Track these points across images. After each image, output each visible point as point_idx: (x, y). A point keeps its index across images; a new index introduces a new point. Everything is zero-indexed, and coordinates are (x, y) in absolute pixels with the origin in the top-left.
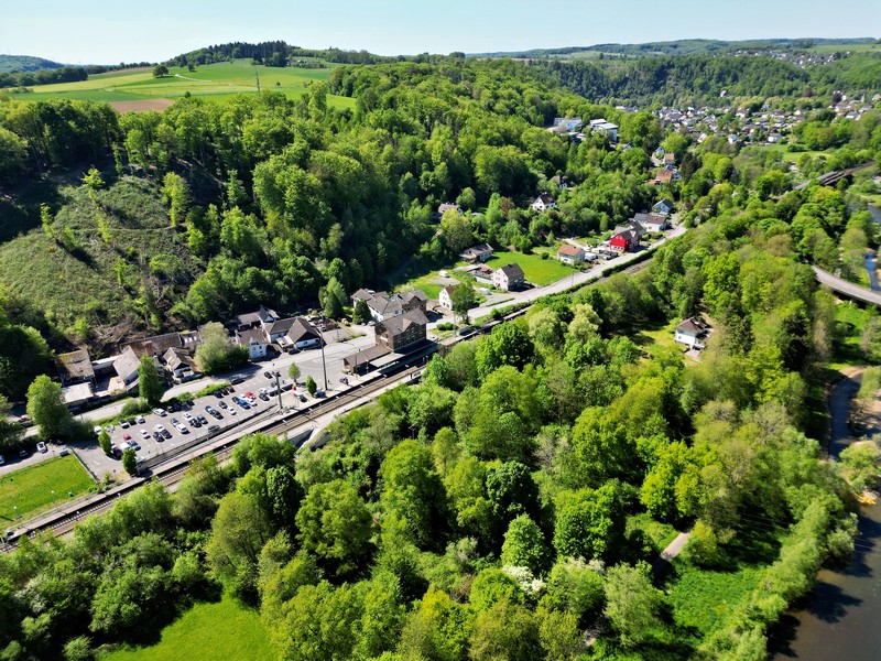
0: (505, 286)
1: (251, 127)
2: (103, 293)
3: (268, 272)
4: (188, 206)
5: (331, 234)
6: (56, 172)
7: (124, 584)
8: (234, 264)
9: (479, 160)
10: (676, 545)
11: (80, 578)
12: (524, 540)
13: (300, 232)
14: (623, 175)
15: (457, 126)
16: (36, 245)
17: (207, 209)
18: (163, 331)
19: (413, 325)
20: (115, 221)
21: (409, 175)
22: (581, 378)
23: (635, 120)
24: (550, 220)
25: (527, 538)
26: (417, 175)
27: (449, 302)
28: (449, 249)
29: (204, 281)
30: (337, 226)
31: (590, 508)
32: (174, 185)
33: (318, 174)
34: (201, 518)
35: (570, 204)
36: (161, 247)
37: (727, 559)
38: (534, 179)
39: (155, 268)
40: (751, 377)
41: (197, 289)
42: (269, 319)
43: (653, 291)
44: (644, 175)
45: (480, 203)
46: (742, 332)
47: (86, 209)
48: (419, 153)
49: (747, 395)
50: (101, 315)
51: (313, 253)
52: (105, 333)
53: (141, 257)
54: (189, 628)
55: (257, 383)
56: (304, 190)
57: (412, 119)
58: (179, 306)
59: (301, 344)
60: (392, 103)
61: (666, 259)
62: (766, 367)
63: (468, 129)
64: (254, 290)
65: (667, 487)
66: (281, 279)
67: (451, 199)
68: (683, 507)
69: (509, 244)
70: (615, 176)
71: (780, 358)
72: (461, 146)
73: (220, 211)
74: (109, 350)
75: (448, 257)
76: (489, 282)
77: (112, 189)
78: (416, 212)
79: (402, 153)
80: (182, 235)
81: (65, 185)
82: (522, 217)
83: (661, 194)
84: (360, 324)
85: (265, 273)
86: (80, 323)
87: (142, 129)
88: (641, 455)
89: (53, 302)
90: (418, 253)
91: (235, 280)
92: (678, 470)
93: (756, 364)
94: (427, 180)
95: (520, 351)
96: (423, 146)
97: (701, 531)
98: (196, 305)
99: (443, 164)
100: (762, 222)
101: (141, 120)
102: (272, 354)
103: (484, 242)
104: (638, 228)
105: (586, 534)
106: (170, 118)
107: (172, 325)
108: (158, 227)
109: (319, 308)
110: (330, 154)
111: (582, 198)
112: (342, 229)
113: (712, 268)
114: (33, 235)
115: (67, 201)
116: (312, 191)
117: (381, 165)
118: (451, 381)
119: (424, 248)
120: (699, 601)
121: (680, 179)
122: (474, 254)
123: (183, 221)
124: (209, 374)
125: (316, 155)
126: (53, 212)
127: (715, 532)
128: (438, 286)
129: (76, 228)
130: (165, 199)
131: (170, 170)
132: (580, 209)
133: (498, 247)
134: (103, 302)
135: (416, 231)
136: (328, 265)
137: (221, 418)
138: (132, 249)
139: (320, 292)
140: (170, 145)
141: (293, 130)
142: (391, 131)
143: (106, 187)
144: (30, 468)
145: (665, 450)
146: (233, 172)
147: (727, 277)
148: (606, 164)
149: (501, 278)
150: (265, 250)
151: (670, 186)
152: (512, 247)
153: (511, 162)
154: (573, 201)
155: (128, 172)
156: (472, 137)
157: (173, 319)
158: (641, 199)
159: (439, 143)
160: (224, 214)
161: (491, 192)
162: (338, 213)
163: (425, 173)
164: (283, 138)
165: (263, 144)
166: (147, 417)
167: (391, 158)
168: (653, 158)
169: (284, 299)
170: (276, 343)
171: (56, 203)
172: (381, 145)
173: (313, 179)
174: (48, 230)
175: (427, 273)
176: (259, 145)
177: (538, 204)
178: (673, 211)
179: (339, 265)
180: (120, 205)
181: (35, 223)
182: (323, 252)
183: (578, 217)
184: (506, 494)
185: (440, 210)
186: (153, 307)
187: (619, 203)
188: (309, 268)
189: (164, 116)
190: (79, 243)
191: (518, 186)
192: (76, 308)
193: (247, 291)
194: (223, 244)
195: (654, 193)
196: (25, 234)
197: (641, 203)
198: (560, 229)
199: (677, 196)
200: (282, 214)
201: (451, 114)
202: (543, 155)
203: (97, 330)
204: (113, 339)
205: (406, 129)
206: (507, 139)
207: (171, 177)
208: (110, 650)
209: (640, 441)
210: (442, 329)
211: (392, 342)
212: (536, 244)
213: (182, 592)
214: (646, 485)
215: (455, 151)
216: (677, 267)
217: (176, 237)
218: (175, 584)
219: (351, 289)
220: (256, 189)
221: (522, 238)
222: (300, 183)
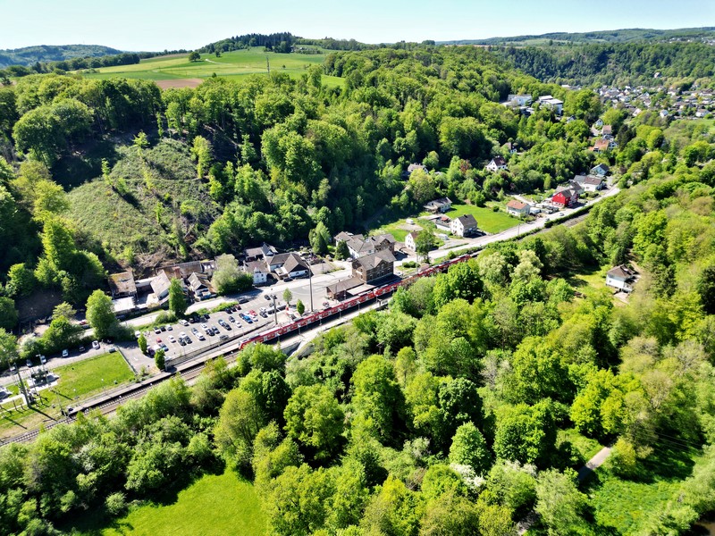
0: (460, 233)
1: (261, 101)
2: (145, 228)
3: (271, 216)
4: (211, 163)
5: (320, 187)
6: (114, 134)
7: (152, 454)
8: (245, 209)
9: (443, 129)
10: (600, 457)
11: (120, 447)
12: (469, 443)
13: (296, 185)
14: (566, 143)
15: (427, 100)
16: (97, 190)
17: (225, 165)
18: (188, 259)
19: (382, 262)
20: (156, 173)
21: (385, 140)
22: (522, 312)
23: (579, 97)
24: (501, 179)
25: (471, 442)
26: (391, 140)
27: (414, 245)
28: (415, 201)
29: (221, 222)
30: (325, 181)
31: (526, 420)
32: (201, 146)
33: (313, 139)
34: (211, 407)
35: (519, 166)
36: (189, 194)
37: (645, 472)
38: (489, 145)
39: (184, 210)
40: (673, 318)
41: (215, 228)
42: (270, 253)
43: (588, 241)
44: (584, 143)
45: (443, 163)
46: (667, 279)
47: (135, 163)
48: (394, 122)
49: (668, 333)
50: (143, 245)
51: (305, 201)
52: (146, 260)
53: (174, 202)
54: (199, 492)
55: (258, 303)
56: (301, 151)
57: (389, 95)
58: (201, 241)
59: (294, 274)
60: (373, 82)
61: (600, 215)
62: (686, 309)
63: (435, 103)
64: (259, 231)
65: (595, 407)
66: (280, 222)
67: (419, 160)
68: (607, 425)
69: (465, 198)
70: (558, 144)
71: (700, 303)
72: (429, 117)
73: (235, 167)
74: (148, 272)
75: (414, 208)
76: (448, 229)
77: (155, 148)
78: (389, 171)
79: (380, 122)
80: (205, 185)
81: (120, 145)
82: (477, 176)
83: (599, 160)
84: (340, 259)
85: (268, 217)
86: (128, 251)
87: (179, 102)
88: (572, 379)
89: (108, 234)
90: (390, 204)
91: (245, 222)
92: (605, 394)
93: (678, 307)
94: (399, 144)
95: (471, 287)
96: (397, 118)
97: (623, 447)
98: (214, 240)
99: (413, 131)
100: (688, 185)
101: (178, 95)
102: (271, 280)
103: (444, 196)
104: (577, 187)
105: (521, 442)
106: (200, 93)
107: (195, 255)
108: (188, 178)
109: (309, 246)
110: (322, 123)
111: (529, 162)
112: (330, 183)
113: (642, 223)
114: (96, 182)
115: (121, 157)
116: (307, 152)
117: (362, 132)
118: (412, 310)
119: (395, 200)
120: (618, 506)
121: (616, 146)
122: (436, 205)
123: (206, 174)
124: (222, 295)
125: (312, 123)
126: (111, 166)
127: (635, 448)
128: (405, 231)
129: (127, 178)
130: (193, 157)
131: (198, 134)
132: (527, 170)
133: (456, 201)
134: (145, 235)
135: (388, 185)
136: (317, 212)
137: (230, 329)
138: (168, 195)
139: (310, 233)
140: (199, 114)
141: (293, 103)
142: (372, 104)
143: (150, 147)
144: (86, 360)
145: (593, 377)
146: (247, 136)
147: (655, 231)
148: (552, 134)
149: (458, 227)
150: (268, 198)
151: (607, 153)
152: (468, 201)
153: (470, 131)
154: (521, 164)
155: (166, 135)
156: (439, 110)
157: (196, 251)
158: (581, 163)
159: (410, 114)
160: (238, 170)
161: (452, 155)
162: (327, 171)
163: (398, 139)
164: (286, 110)
165: (270, 114)
166: (174, 326)
167: (371, 127)
168: (593, 129)
169: (282, 238)
170: (275, 272)
171: (113, 158)
172: (364, 116)
173: (308, 142)
174: (107, 179)
175: (396, 220)
176: (267, 115)
177: (492, 166)
178: (609, 174)
179: (326, 212)
180: (160, 161)
181: (96, 173)
182: (314, 202)
183: (525, 177)
184: (454, 404)
185: (409, 169)
186: (182, 241)
187: (561, 166)
188: (302, 213)
189: (196, 92)
190: (129, 189)
191: (475, 150)
192: (125, 239)
193: (253, 230)
194: (237, 193)
195: (593, 158)
196: (90, 181)
197: (581, 167)
198: (509, 187)
199: (612, 161)
200: (283, 170)
201: (421, 91)
202: (498, 125)
203: (140, 257)
204: (151, 264)
205: (384, 103)
206: (467, 111)
207: (199, 139)
208: (139, 505)
209: (573, 368)
210: (407, 266)
211: (365, 275)
212: (488, 199)
213: (195, 464)
214: (575, 405)
215: (424, 121)
216: (610, 221)
217: (201, 186)
218: (189, 457)
219: (334, 231)
220: (264, 151)
221: (477, 193)
222: (298, 146)
